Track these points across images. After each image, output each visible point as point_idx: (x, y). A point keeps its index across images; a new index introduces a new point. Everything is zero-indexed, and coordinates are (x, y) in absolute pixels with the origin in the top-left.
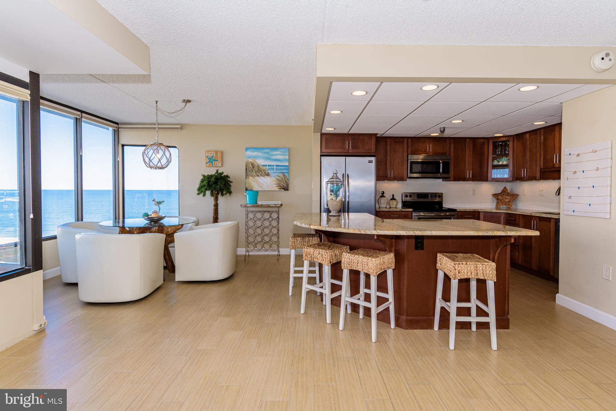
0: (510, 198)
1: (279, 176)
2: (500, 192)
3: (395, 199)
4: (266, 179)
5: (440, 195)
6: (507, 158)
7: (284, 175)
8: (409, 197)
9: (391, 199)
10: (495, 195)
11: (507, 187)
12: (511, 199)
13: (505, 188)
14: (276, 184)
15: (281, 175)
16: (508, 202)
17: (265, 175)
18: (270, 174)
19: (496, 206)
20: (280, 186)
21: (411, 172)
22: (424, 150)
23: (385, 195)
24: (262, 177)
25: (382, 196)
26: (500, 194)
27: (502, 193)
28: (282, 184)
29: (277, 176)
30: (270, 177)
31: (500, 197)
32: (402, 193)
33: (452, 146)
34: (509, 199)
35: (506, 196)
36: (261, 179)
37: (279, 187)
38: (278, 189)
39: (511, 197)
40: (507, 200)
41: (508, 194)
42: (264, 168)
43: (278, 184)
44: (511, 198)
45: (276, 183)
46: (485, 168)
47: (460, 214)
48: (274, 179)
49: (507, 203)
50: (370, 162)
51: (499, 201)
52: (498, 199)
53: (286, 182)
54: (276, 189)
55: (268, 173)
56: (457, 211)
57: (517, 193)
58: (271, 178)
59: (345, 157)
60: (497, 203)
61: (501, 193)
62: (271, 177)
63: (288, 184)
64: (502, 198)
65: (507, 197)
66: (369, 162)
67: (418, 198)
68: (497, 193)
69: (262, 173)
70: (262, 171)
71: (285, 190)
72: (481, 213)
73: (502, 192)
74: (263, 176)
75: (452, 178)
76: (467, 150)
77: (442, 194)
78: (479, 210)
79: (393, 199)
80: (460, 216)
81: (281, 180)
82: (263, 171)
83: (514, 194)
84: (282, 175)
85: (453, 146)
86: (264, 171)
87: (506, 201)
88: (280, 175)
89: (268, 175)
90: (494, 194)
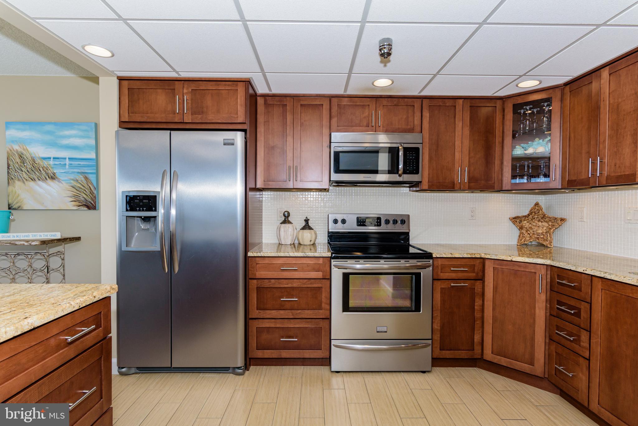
0: (547, 225)
1: (77, 181)
2: (526, 213)
3: (310, 228)
4: (50, 186)
5: (404, 220)
6: (543, 141)
7: (86, 178)
8: (340, 222)
9: (303, 228)
10: (515, 220)
11: (540, 204)
12: (550, 229)
13: (537, 204)
14: (71, 197)
15: (81, 178)
16: (542, 234)
17: (47, 177)
18: (57, 175)
19: (518, 242)
20: (79, 201)
21: (338, 171)
22: (365, 124)
23: (290, 219)
24: (40, 183)
25: (284, 222)
26: (525, 216)
27: (531, 216)
28: (84, 197)
29: (73, 180)
30: (57, 182)
31: (525, 224)
32: (328, 216)
33: (426, 114)
34: (545, 228)
35: (539, 221)
36: (39, 185)
37: (77, 203)
38: (74, 206)
39: (550, 223)
40: (541, 227)
41: (544, 216)
42: (45, 163)
43: (74, 196)
44: (550, 227)
45: (70, 194)
46: (497, 162)
47: (440, 262)
48: (65, 185)
49: (542, 236)
50: (230, 143)
51: (524, 232)
52: (521, 228)
53: (92, 193)
54: (71, 206)
55: (54, 174)
56: (434, 256)
57: (563, 217)
58: (60, 184)
59: (169, 131)
60: (520, 236)
61: (529, 215)
62: (59, 181)
63: (95, 197)
64: (530, 225)
65: (540, 224)
66: (224, 144)
67: (358, 225)
68: (520, 215)
69: (41, 174)
70: (41, 169)
71: (89, 208)
72: (487, 263)
73: (531, 213)
74: (43, 180)
75: (425, 185)
76: (459, 124)
77: (409, 216)
78: (483, 256)
79: (307, 226)
80: (440, 268)
81: (81, 188)
82: (43, 170)
83: (556, 219)
84: (83, 179)
85: (428, 115)
86: (46, 169)
87: (540, 231)
88: (78, 179)
89: (53, 177)
90: (514, 216)
